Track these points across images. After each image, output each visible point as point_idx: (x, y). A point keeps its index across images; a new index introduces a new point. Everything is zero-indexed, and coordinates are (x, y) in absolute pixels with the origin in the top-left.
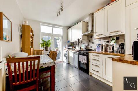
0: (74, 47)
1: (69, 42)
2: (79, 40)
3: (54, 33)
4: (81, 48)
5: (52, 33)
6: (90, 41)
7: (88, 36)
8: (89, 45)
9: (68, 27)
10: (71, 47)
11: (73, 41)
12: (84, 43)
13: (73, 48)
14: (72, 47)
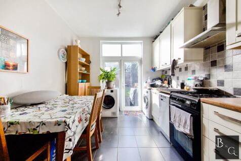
0: (166, 82)
1: (154, 69)
2: (174, 63)
3: (124, 55)
4: (183, 85)
5: (120, 55)
6: (214, 64)
7: (207, 48)
8: (209, 75)
9: (152, 38)
10: (159, 83)
11: (162, 68)
12: (194, 72)
13: (164, 85)
14: (163, 83)
